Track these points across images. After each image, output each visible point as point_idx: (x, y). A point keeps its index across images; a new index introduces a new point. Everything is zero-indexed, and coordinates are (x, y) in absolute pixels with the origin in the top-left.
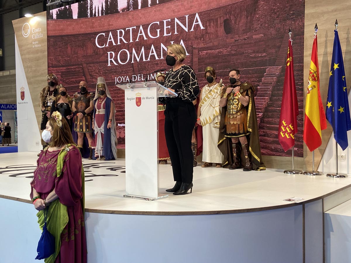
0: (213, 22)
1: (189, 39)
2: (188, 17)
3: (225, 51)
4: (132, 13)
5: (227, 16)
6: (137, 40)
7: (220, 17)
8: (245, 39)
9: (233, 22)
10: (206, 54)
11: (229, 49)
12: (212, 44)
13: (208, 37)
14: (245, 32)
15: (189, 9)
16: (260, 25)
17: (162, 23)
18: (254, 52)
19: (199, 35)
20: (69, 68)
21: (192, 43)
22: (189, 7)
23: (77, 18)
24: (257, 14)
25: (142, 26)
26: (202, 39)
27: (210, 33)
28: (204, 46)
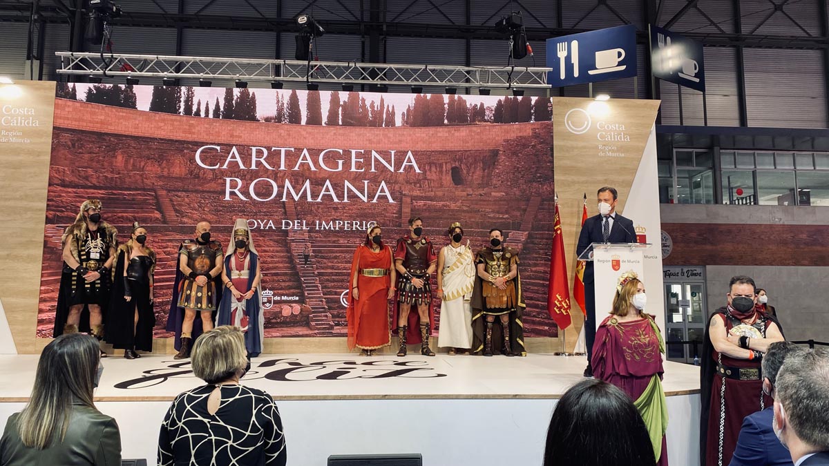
0: (436, 166)
1: (396, 182)
2: (395, 153)
3: (453, 206)
4: (286, 127)
5: (457, 163)
6: (296, 168)
7: (446, 163)
8: (481, 195)
9: (465, 171)
10: (424, 205)
11: (458, 204)
12: (433, 193)
13: (426, 183)
14: (481, 186)
15: (396, 143)
16: (500, 182)
17: (347, 153)
18: (493, 212)
19: (412, 180)
20: (114, 192)
21: (400, 188)
22: (397, 141)
23: (148, 110)
24: (497, 169)
25: (308, 150)
26: (418, 185)
27: (430, 180)
28: (421, 195)
